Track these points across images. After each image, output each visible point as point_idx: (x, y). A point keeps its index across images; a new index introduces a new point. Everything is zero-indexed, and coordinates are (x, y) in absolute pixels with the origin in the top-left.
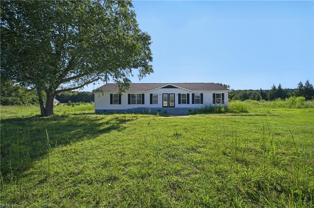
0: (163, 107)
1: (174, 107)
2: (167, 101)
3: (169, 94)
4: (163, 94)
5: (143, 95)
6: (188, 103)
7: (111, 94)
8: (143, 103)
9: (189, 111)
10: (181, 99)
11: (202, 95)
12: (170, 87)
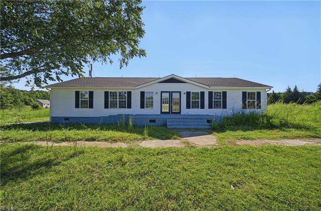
0: (162, 113)
1: (180, 113)
2: (168, 104)
3: (172, 92)
4: (162, 92)
5: (129, 94)
6: (203, 107)
7: (76, 92)
8: (129, 106)
9: (209, 121)
10: (191, 100)
11: (225, 94)
12: (172, 80)
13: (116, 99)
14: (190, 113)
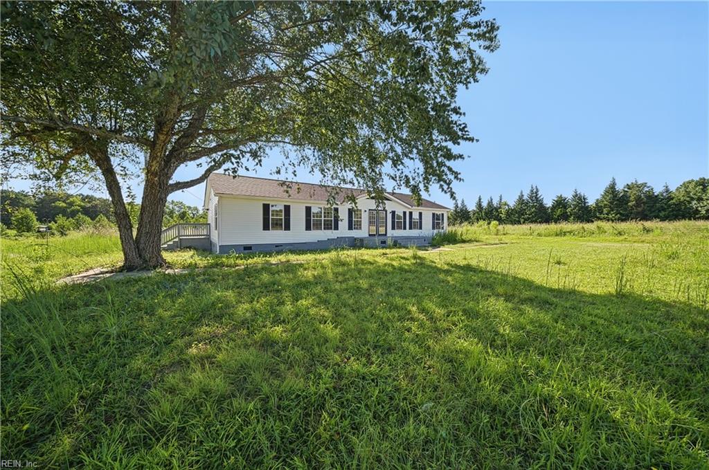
0: (369, 235)
1: (386, 235)
2: (375, 224)
3: (379, 211)
4: (369, 210)
5: (336, 211)
6: (405, 228)
7: (264, 204)
8: (336, 228)
10: (396, 221)
11: (420, 214)
13: (321, 217)
14: (395, 235)
